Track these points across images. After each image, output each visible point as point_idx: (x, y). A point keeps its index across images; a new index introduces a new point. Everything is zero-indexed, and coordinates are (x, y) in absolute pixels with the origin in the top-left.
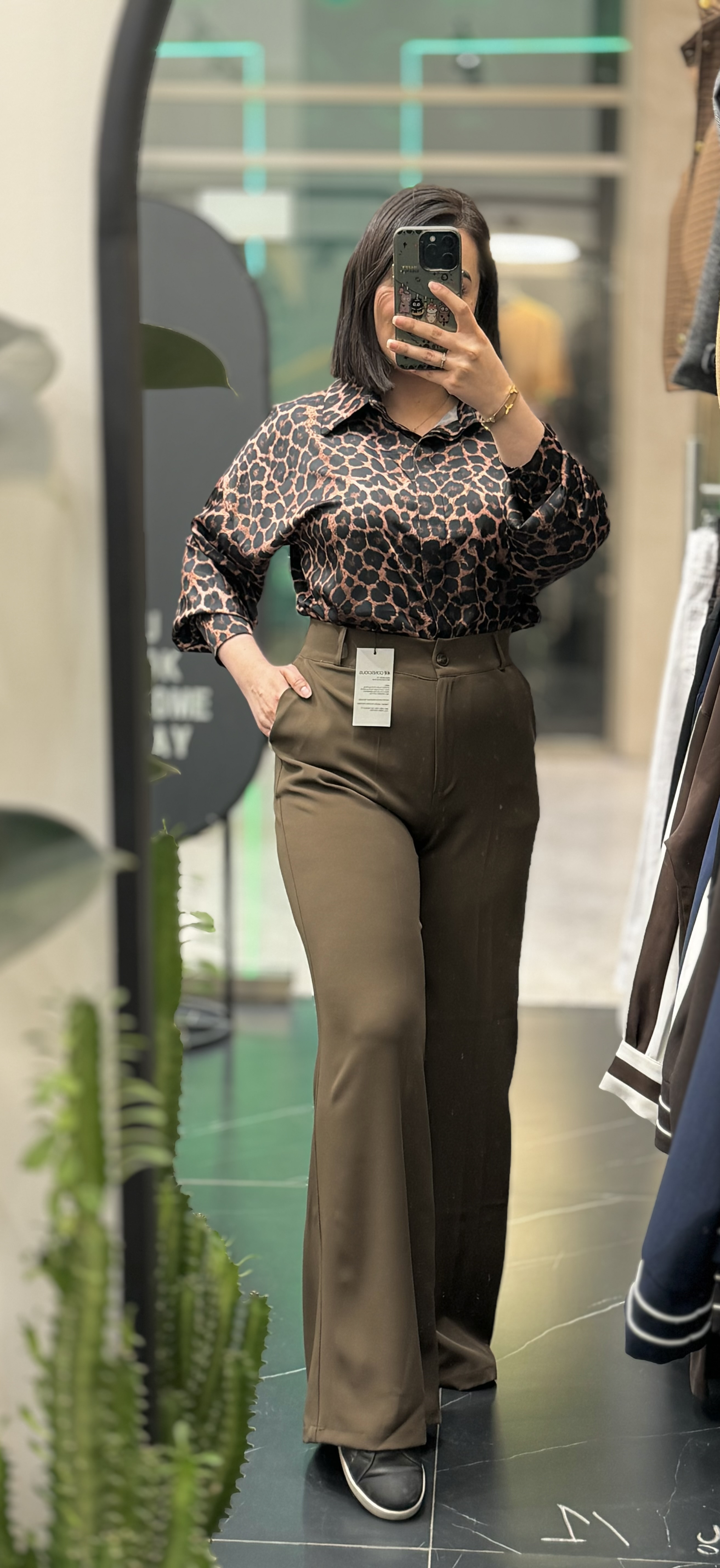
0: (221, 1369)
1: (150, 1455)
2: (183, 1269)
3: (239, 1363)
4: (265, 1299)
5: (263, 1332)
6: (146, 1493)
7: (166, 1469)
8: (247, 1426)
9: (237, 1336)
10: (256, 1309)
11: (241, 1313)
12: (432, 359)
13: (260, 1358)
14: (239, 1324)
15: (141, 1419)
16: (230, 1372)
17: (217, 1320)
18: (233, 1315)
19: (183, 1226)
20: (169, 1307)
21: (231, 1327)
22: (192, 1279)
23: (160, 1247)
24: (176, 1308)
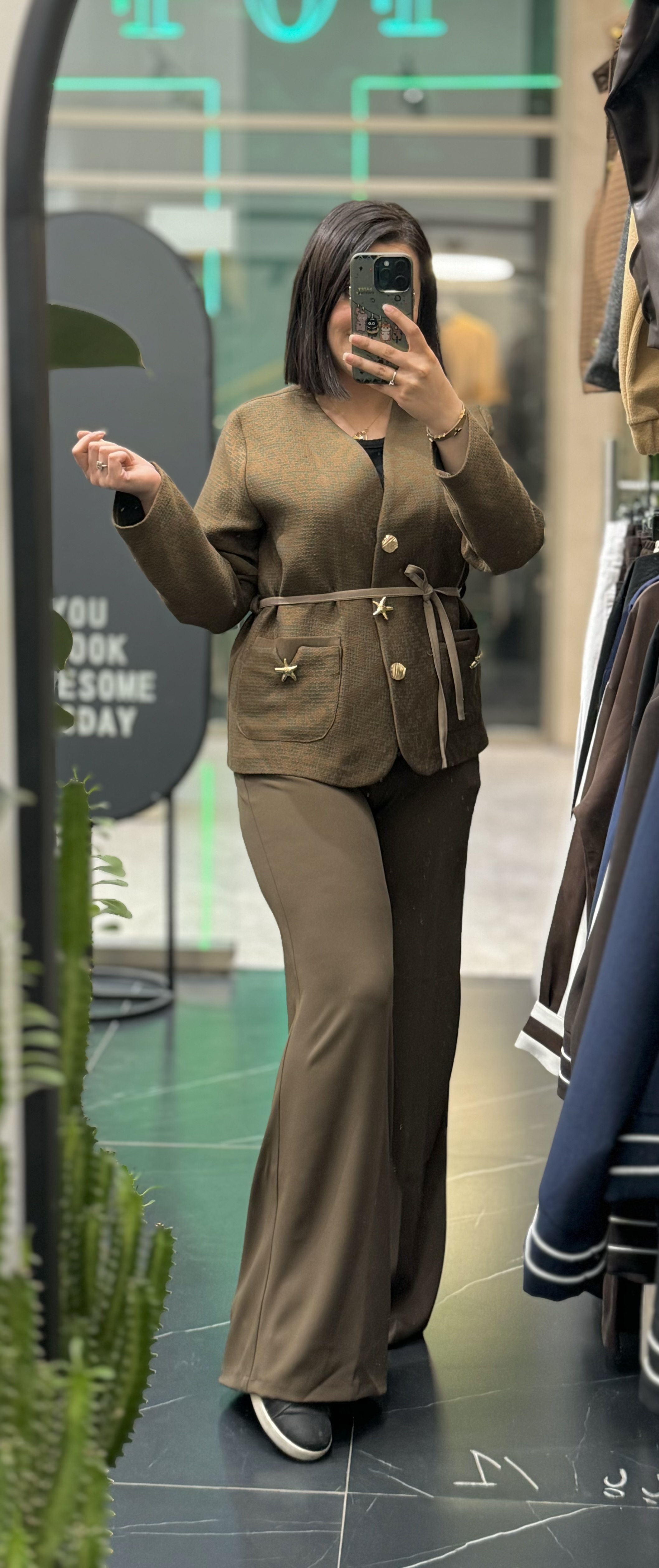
0: (124, 1297)
1: (45, 1370)
2: (89, 1199)
3: (141, 1290)
4: (169, 1231)
5: (167, 1262)
6: (40, 1406)
7: (59, 1382)
8: (149, 1351)
9: (142, 1265)
10: (161, 1241)
11: (146, 1244)
12: (385, 373)
13: (164, 1288)
14: (143, 1253)
15: (36, 1335)
16: (132, 1299)
17: (121, 1248)
18: (136, 1244)
19: (89, 1156)
20: (74, 1236)
21: (134, 1256)
22: (96, 1209)
23: (66, 1177)
24: (81, 1236)
